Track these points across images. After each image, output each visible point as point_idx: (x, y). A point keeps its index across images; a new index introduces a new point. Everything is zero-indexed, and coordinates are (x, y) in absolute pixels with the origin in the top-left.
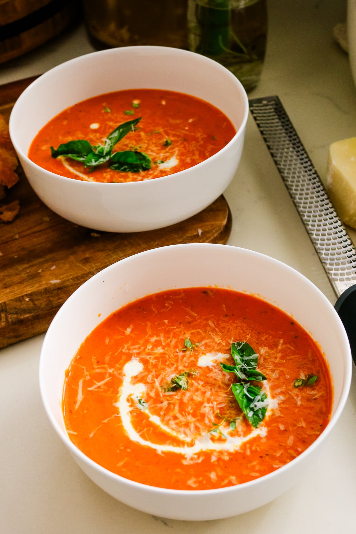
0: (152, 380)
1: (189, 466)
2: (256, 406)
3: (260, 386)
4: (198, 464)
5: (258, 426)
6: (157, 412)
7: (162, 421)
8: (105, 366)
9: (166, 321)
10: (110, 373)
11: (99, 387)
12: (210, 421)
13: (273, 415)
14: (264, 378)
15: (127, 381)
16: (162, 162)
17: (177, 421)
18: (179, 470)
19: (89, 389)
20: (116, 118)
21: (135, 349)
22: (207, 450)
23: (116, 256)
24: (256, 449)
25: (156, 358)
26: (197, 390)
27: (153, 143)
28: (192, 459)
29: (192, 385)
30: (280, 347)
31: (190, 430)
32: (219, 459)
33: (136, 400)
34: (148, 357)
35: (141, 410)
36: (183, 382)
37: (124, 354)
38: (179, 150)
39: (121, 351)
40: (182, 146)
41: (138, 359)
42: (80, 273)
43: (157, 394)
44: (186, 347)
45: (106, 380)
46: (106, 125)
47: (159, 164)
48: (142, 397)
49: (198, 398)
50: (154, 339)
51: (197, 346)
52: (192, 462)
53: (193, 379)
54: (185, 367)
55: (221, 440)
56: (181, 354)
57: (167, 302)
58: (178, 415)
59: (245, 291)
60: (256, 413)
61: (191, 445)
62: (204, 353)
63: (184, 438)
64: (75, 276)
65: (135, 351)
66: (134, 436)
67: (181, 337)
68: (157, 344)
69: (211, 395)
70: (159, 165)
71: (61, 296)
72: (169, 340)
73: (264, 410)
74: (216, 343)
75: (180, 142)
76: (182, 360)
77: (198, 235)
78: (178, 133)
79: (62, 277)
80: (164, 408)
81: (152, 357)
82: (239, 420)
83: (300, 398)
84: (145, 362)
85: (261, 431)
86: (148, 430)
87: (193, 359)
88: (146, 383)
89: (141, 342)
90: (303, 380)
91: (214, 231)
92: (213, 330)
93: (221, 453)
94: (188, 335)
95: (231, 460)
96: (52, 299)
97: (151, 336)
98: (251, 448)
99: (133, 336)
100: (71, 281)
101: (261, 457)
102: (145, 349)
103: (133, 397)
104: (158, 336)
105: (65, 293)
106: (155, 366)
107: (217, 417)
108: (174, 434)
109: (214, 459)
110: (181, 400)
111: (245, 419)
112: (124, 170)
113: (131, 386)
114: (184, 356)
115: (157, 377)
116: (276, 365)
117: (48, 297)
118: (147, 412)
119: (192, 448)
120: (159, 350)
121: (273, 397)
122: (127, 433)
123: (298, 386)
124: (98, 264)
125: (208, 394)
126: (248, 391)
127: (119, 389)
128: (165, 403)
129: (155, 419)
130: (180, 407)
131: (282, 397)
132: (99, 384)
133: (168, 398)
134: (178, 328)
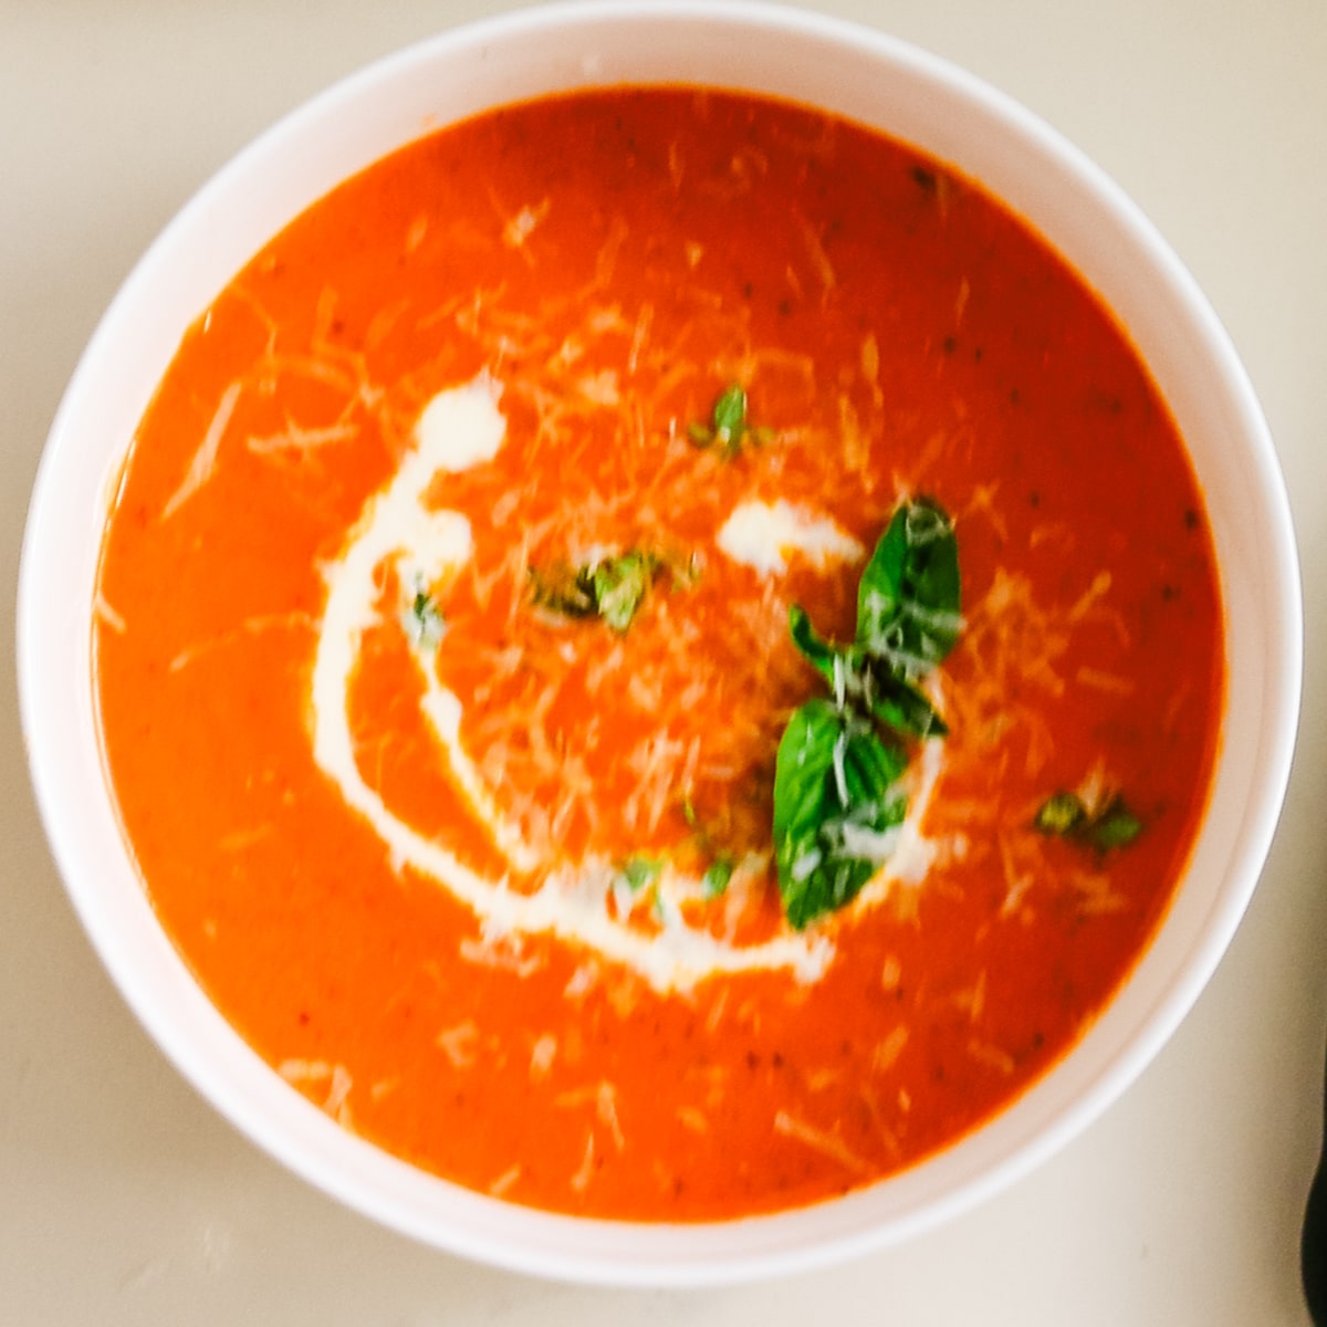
0: (513, 519)
1: (475, 972)
2: (841, 840)
3: (904, 752)
5: (810, 923)
6: (460, 680)
7: (469, 726)
8: (359, 361)
9: (695, 251)
10: (360, 408)
11: (294, 454)
12: (643, 816)
13: (887, 907)
14: (938, 727)
15: (414, 475)
17: (522, 758)
18: (431, 968)
19: (255, 445)
21: (510, 331)
22: (571, 938)
24: (750, 1018)
25: (571, 422)
26: (659, 655)
28: (501, 947)
29: (650, 623)
30: (1081, 609)
31: (552, 818)
32: (597, 996)
33: (409, 589)
34: (541, 399)
35: (409, 645)
37: (456, 335)
39: (452, 317)
41: (499, 388)
43: (502, 593)
45: (334, 434)
48: (436, 585)
49: (644, 695)
50: (606, 320)
51: (756, 445)
52: (492, 960)
53: (667, 597)
54: (664, 517)
55: (643, 920)
56: (677, 449)
57: (744, 149)
58: (537, 735)
60: (827, 869)
61: (527, 886)
62: (768, 495)
63: (513, 845)
65: (505, 345)
67: (718, 367)
68: (607, 353)
69: (701, 706)
73: (863, 870)
74: (840, 464)
76: (666, 482)
80: (499, 676)
81: (560, 409)
82: (752, 865)
83: (1027, 881)
84: (520, 417)
85: (807, 954)
86: (396, 747)
87: (713, 495)
88: (480, 525)
89: (551, 307)
90: (1081, 814)
92: (860, 395)
93: (618, 973)
94: (747, 369)
95: (638, 1018)
97: (604, 300)
98: (730, 1009)
99: (531, 260)
101: (751, 1060)
102: (548, 353)
103: (405, 570)
104: (630, 312)
106: (552, 459)
107: (675, 811)
108: (484, 808)
109: (579, 984)
110: (577, 675)
111: (773, 877)
113: (417, 512)
114: (684, 467)
115: (538, 512)
116: (1018, 691)
118: (427, 661)
119: (519, 903)
120: (601, 390)
121: (929, 830)
123: (1049, 831)
125: (691, 695)
126: (851, 756)
127: (367, 505)
128: (511, 658)
129: (442, 710)
130: (559, 699)
131: (960, 847)
132: (302, 438)
133: (535, 639)
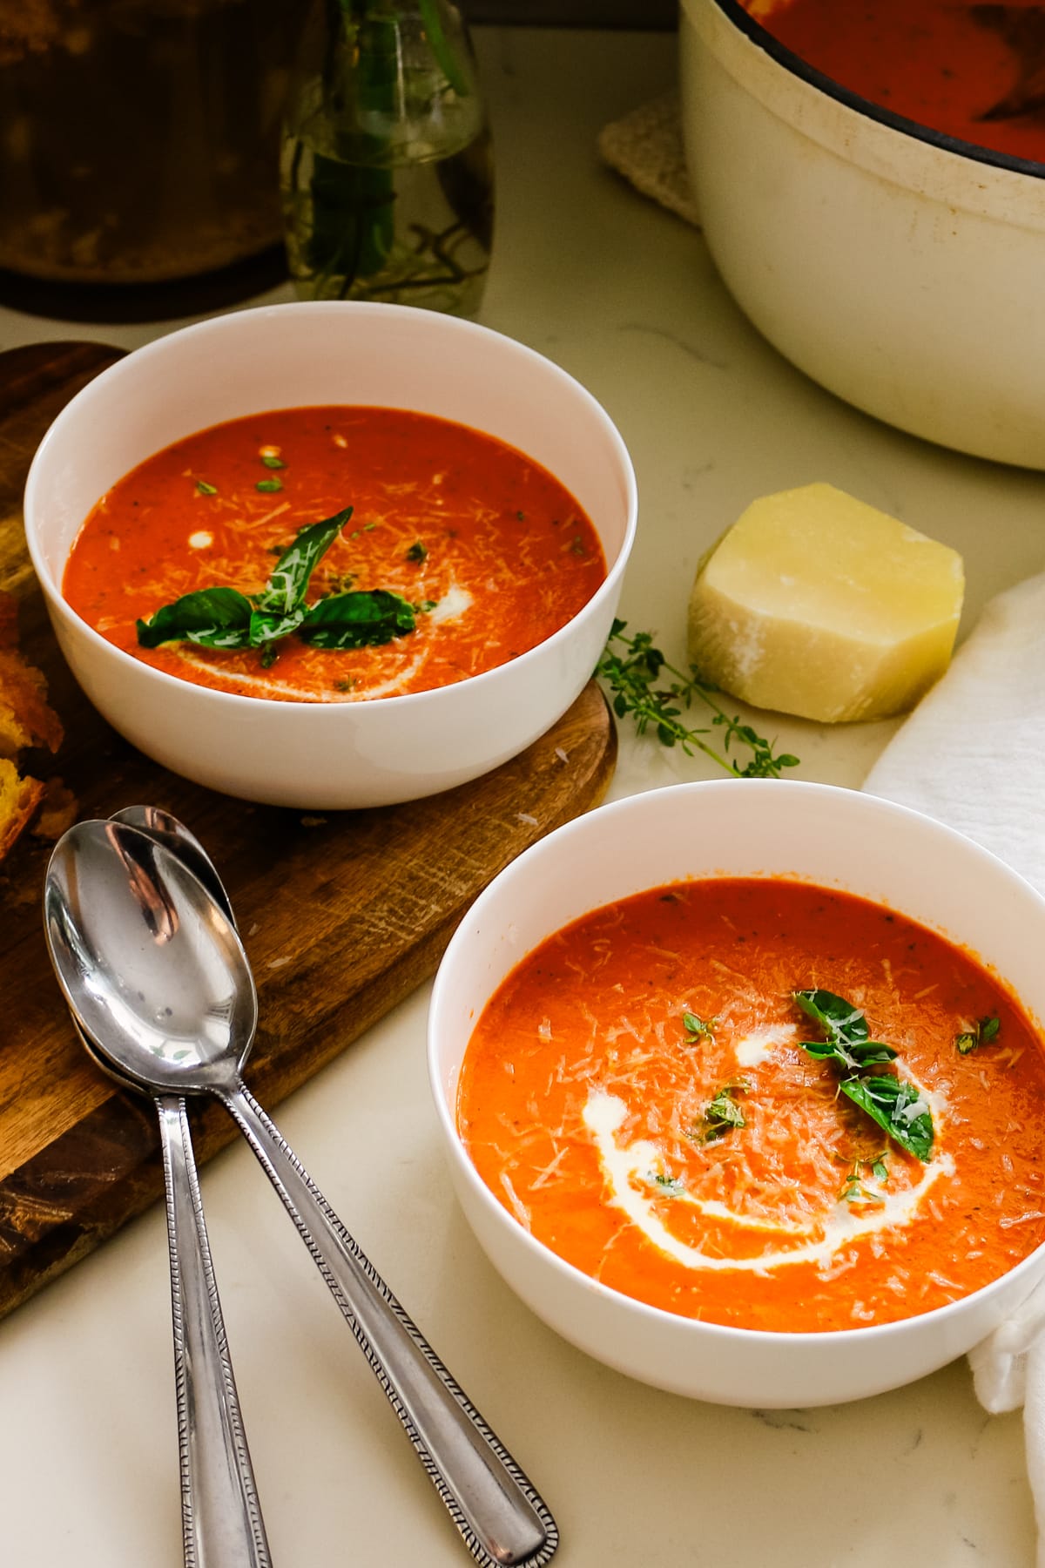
0: (661, 1124)
1: (838, 1280)
2: (904, 1117)
3: (892, 1072)
4: (850, 1272)
5: (930, 1156)
6: (710, 1194)
7: (731, 1207)
8: (538, 1126)
9: (618, 987)
10: (559, 1139)
11: (552, 1177)
13: (948, 1125)
14: (893, 1054)
15: (606, 1144)
16: (432, 604)
17: (762, 1197)
18: (819, 1297)
19: (534, 1187)
20: (242, 505)
21: (583, 1068)
22: (856, 1237)
23: (394, 863)
24: (950, 1204)
25: (641, 1076)
26: (768, 1119)
27: (381, 559)
28: (835, 1265)
29: (752, 1111)
30: (890, 979)
31: (799, 1207)
32: (889, 1248)
33: (651, 1180)
34: (623, 1079)
35: (675, 1198)
36: (731, 1111)
37: (564, 1086)
38: (456, 566)
39: (555, 1083)
40: (455, 553)
41: (604, 1089)
42: (328, 926)
43: (689, 1154)
44: (694, 1033)
45: (560, 1156)
46: (229, 532)
47: (428, 610)
48: (661, 1169)
49: (782, 1135)
50: (612, 1035)
51: (717, 1024)
52: (837, 1272)
53: (746, 1098)
54: (714, 1077)
55: (874, 1207)
56: (691, 1051)
57: (594, 942)
58: (758, 1184)
59: (760, 873)
60: (913, 1131)
61: (819, 1236)
62: (740, 1037)
63: (795, 1228)
64: (321, 936)
65: (587, 1074)
66: (690, 1258)
67: (671, 1013)
68: (626, 1044)
69: (804, 1121)
70: (429, 614)
71: (315, 995)
72: (647, 1030)
73: (926, 1118)
74: (753, 1005)
75: (444, 543)
76: (700, 1064)
77: (561, 764)
78: (426, 520)
79: (289, 947)
80: (721, 1178)
81: (633, 1075)
82: (888, 1155)
83: (983, 1073)
84: (623, 1091)
85: (941, 1166)
86: (713, 1235)
87: (722, 1054)
88: (651, 1137)
89: (589, 1048)
90: (973, 1035)
91: (593, 746)
92: (731, 979)
93: (886, 1233)
94: (683, 1005)
95: (912, 1240)
96: (297, 1008)
97: (604, 1029)
98: (940, 1206)
99: (562, 1040)
100: (318, 951)
101: (968, 1217)
102: (606, 1063)
103: (642, 1175)
104: (619, 1025)
105: (321, 986)
106: (649, 1093)
107: (839, 1162)
108: (771, 1226)
109: (878, 1251)
110: (748, 1151)
111: (897, 1148)
112: (350, 644)
113: (621, 1154)
114: (699, 1054)
115: (667, 1115)
116: (902, 1019)
117: (284, 1005)
118: (688, 1198)
119: (824, 1244)
120: (638, 1057)
121: (930, 1087)
122: (672, 1255)
123: (968, 1051)
124: (362, 893)
125: (796, 1121)
126: (873, 1090)
127: (601, 1169)
128: (717, 1168)
129: (714, 1209)
130: (751, 1165)
131: (946, 1084)
132: (550, 1169)
133: (717, 1155)
134: (652, 995)
